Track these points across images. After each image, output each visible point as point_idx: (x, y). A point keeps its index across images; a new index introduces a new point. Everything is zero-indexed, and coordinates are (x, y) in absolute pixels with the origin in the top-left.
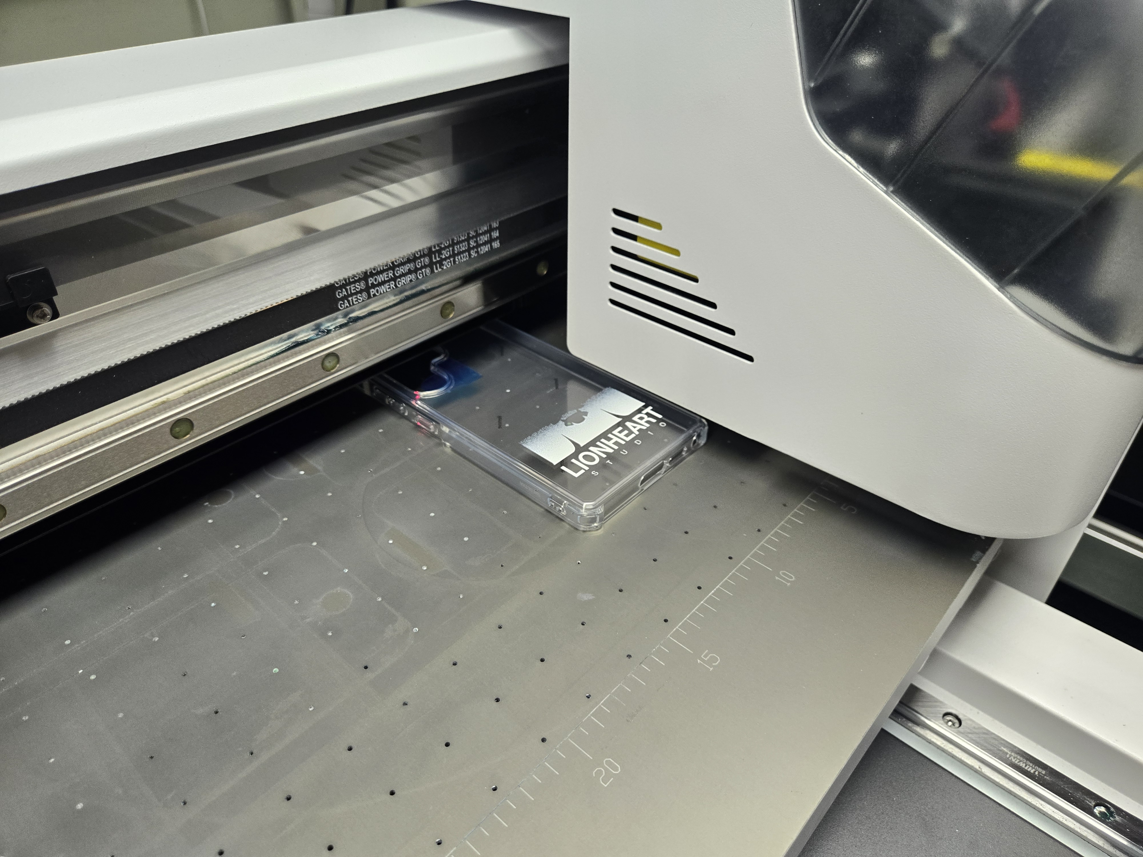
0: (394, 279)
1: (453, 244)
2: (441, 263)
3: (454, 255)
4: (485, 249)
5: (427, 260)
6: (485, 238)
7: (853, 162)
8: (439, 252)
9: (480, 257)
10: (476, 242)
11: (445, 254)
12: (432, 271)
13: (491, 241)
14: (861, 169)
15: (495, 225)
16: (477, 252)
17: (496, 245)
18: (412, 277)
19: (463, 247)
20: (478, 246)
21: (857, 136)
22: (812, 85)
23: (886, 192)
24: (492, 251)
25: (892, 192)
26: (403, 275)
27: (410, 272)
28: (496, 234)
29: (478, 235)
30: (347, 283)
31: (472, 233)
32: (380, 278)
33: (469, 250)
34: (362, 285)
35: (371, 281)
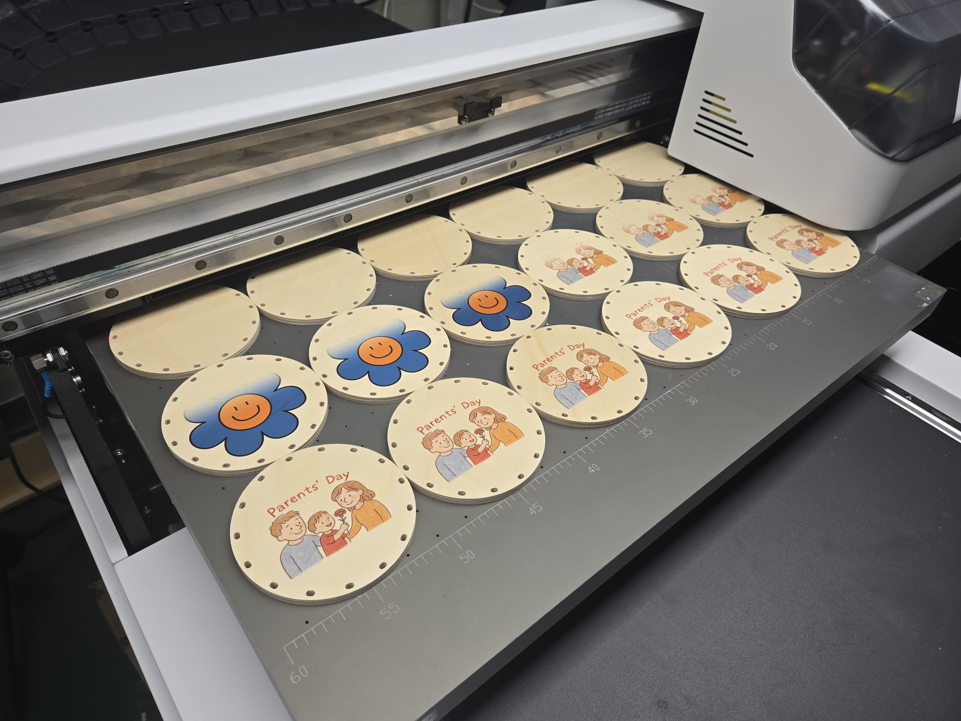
0: (613, 110)
1: (634, 100)
2: (628, 106)
3: (633, 104)
4: (644, 103)
5: (624, 104)
6: (645, 99)
7: (806, 80)
8: (629, 102)
9: (642, 106)
10: (642, 100)
11: (631, 103)
12: (625, 110)
13: (646, 100)
14: (808, 83)
15: (650, 93)
16: (641, 104)
17: (648, 102)
18: (618, 111)
19: (637, 101)
20: (642, 102)
21: (809, 71)
22: (796, 51)
23: (816, 92)
24: (646, 105)
25: (818, 92)
26: (616, 109)
27: (619, 108)
28: (649, 97)
29: (643, 97)
30: (600, 109)
31: (642, 96)
32: (610, 109)
33: (638, 103)
34: (603, 111)
35: (607, 110)
